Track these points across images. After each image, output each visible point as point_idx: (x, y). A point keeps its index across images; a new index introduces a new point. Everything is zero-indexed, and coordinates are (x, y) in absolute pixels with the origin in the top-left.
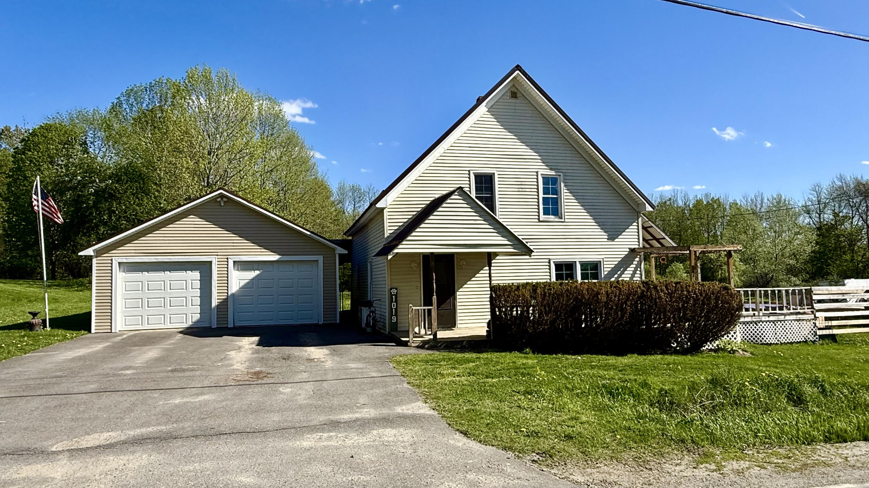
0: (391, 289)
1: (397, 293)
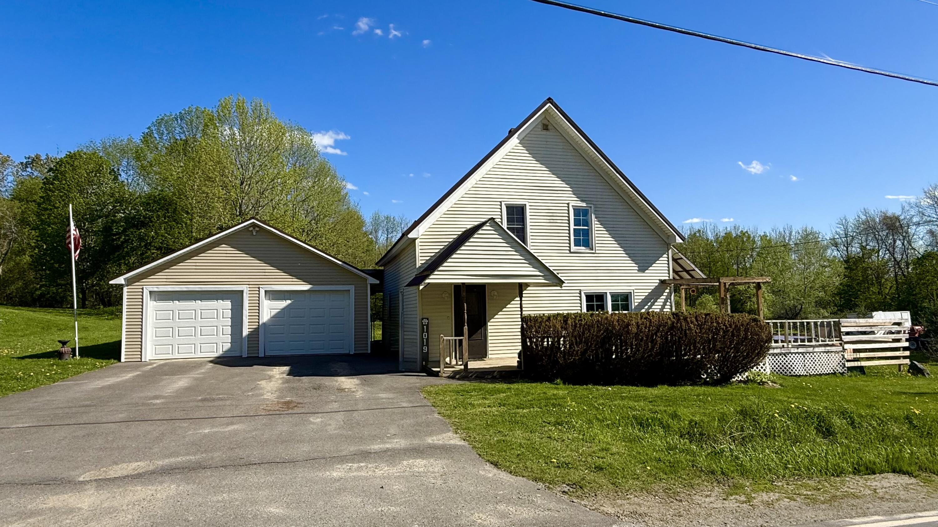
0: (423, 319)
1: (428, 323)
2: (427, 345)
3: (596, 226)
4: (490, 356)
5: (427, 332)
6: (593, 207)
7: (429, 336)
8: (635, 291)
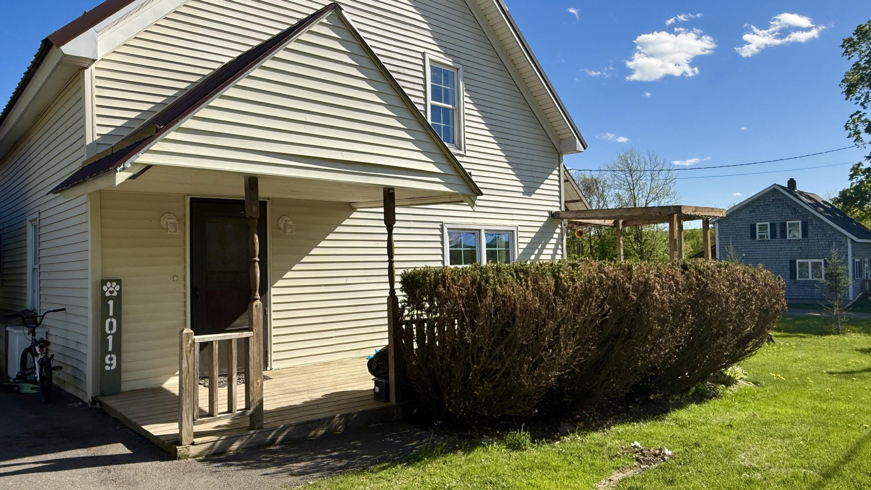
0: (104, 282)
1: (120, 292)
2: (118, 350)
3: (467, 105)
4: (275, 366)
5: (118, 315)
6: (461, 71)
7: (123, 326)
8: (520, 229)
